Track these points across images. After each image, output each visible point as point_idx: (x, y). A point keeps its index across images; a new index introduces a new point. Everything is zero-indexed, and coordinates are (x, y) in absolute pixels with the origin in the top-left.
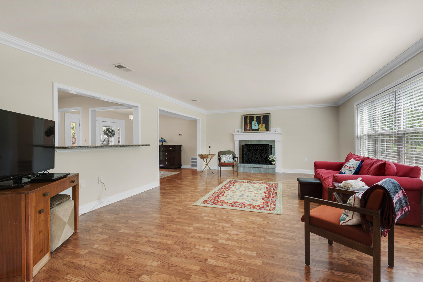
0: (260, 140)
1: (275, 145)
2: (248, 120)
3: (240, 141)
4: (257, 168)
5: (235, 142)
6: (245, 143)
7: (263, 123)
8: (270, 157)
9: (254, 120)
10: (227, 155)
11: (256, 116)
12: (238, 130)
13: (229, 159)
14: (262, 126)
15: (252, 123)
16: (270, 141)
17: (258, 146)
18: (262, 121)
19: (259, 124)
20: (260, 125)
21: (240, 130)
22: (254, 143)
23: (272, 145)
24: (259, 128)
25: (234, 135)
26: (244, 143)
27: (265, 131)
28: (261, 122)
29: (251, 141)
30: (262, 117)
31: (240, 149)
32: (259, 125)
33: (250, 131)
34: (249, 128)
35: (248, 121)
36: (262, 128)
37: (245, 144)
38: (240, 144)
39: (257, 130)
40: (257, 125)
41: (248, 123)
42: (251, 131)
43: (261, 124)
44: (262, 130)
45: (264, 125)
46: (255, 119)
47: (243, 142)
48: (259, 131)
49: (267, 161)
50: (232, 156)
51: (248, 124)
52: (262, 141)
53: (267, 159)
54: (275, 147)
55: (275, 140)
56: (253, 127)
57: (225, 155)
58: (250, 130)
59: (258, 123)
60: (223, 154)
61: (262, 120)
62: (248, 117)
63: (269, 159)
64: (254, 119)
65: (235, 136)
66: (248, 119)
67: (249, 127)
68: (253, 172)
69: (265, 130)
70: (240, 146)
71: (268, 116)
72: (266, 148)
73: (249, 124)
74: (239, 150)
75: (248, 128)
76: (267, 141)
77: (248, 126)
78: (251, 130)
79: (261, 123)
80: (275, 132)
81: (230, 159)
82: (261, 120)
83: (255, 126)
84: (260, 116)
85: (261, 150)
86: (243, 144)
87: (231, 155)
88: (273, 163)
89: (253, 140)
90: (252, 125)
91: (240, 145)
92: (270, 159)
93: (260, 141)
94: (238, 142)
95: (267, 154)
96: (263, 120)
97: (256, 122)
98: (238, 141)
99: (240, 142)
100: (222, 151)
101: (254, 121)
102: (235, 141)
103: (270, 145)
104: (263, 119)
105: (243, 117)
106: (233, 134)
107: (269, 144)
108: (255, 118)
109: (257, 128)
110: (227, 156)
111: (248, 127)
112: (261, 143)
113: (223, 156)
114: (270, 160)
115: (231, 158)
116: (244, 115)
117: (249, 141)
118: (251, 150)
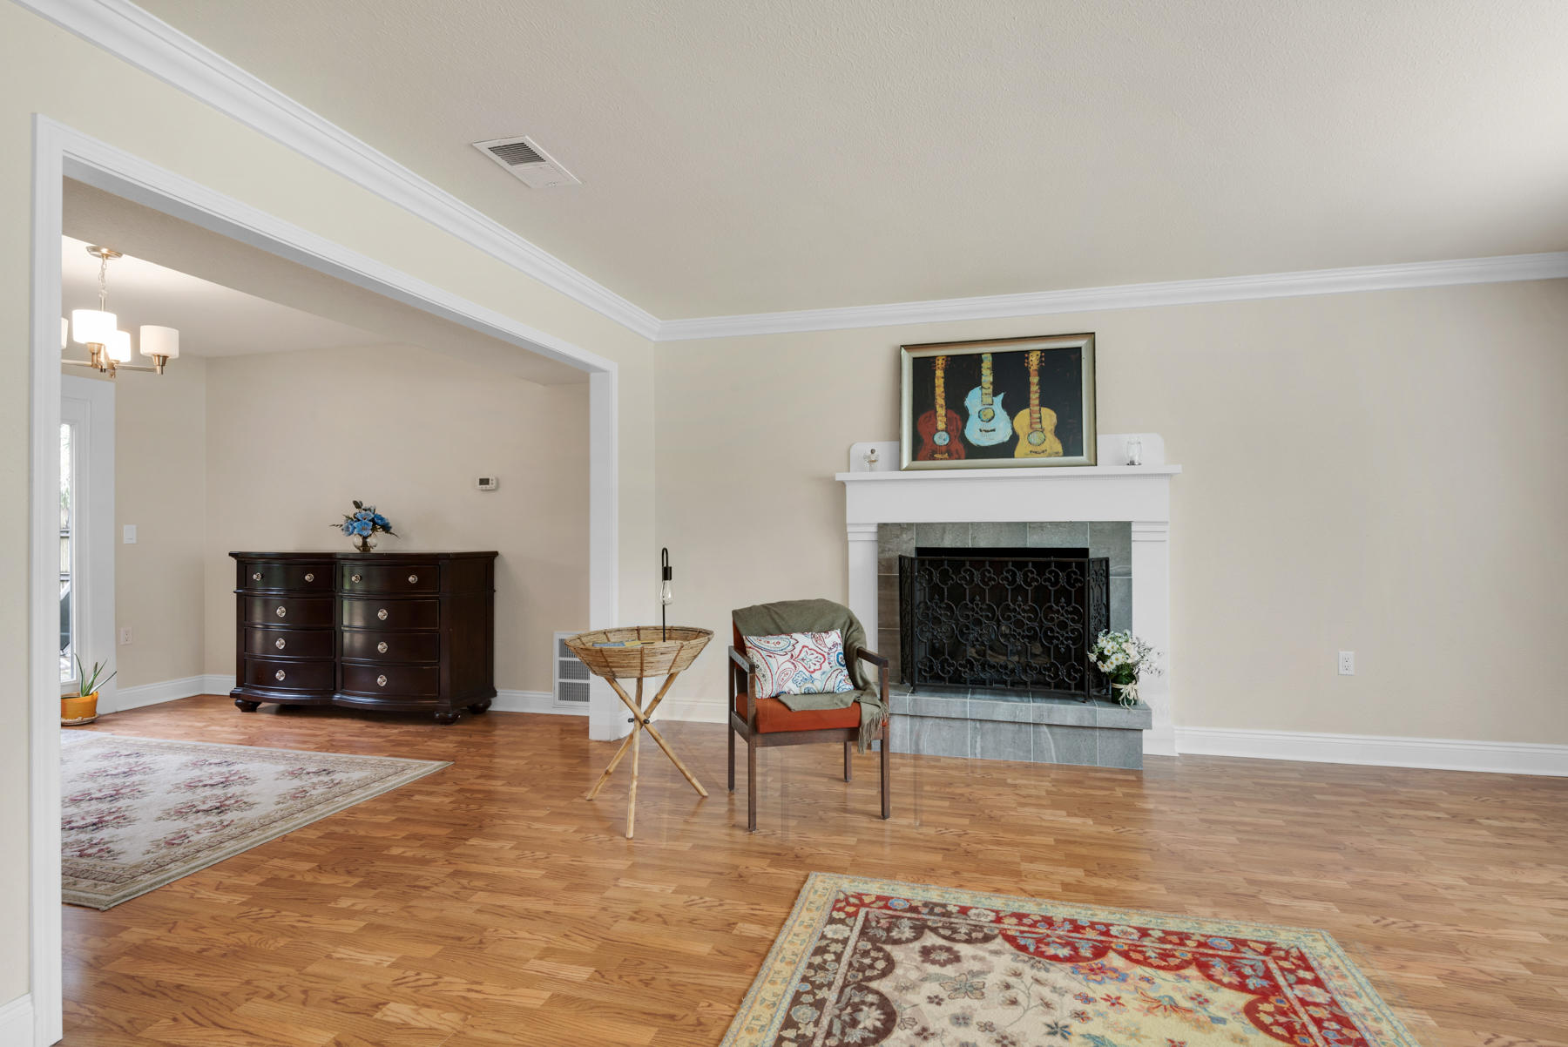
0: (1025, 524)
1: (1128, 559)
2: (939, 382)
3: (882, 527)
4: (1011, 727)
5: (850, 537)
6: (920, 545)
7: (1044, 403)
8: (1104, 643)
9: (977, 382)
10: (803, 639)
11: (993, 354)
12: (873, 451)
13: (817, 675)
14: (1038, 426)
15: (968, 403)
16: (1096, 528)
17: (1015, 564)
18: (1034, 388)
19: (1012, 408)
20: (1023, 416)
21: (883, 449)
22: (983, 544)
23: (1107, 561)
24: (1015, 438)
26: (913, 545)
27: (1057, 454)
28: (1028, 399)
29: (964, 527)
30: (1034, 361)
31: (883, 582)
32: (1012, 415)
33: (951, 457)
34: (945, 435)
35: (940, 390)
36: (1036, 438)
37: (920, 551)
38: (881, 551)
39: (1006, 450)
40: (1001, 415)
41: (940, 400)
42: (959, 458)
43: (1025, 412)
44: (1031, 448)
45: (1049, 417)
48: (1012, 456)
49: (1082, 678)
50: (840, 649)
51: (941, 411)
52: (1040, 526)
53: (1082, 658)
54: (1129, 574)
55: (1129, 524)
56: (975, 433)
57: (784, 641)
58: (950, 453)
59: (1005, 405)
60: (771, 627)
61: (1034, 379)
62: (940, 363)
63: (1093, 657)
64: (980, 374)
65: (849, 489)
66: (939, 373)
67: (946, 430)
68: (978, 750)
69: (1058, 447)
70: (883, 566)
71: (1079, 349)
72: (1077, 580)
73: (948, 406)
74: (879, 589)
75: (941, 439)
76: (1072, 525)
77: (941, 425)
78: (960, 447)
79: (1026, 405)
80: (1132, 463)
81: (826, 666)
82: (1028, 384)
83: (989, 426)
84: (1023, 355)
85: (1041, 596)
86: (908, 547)
87: (835, 637)
88: (1126, 689)
89: (972, 524)
90: (964, 415)
91: (887, 555)
92: (1103, 657)
93: (1023, 526)
94: (874, 537)
95: (1078, 626)
96: (1040, 383)
97: (995, 394)
98: (874, 529)
99: (886, 531)
100: (766, 607)
101: (977, 390)
102: (849, 529)
103: (1092, 555)
104: (1041, 372)
105: (906, 358)
106: (840, 477)
107: (1084, 552)
108: (987, 364)
109: (1002, 435)
110: (798, 647)
111: (937, 431)
112: (1029, 546)
113: (770, 643)
114: (1106, 668)
115: (833, 658)
116: (908, 347)
117: (943, 527)
118: (965, 595)
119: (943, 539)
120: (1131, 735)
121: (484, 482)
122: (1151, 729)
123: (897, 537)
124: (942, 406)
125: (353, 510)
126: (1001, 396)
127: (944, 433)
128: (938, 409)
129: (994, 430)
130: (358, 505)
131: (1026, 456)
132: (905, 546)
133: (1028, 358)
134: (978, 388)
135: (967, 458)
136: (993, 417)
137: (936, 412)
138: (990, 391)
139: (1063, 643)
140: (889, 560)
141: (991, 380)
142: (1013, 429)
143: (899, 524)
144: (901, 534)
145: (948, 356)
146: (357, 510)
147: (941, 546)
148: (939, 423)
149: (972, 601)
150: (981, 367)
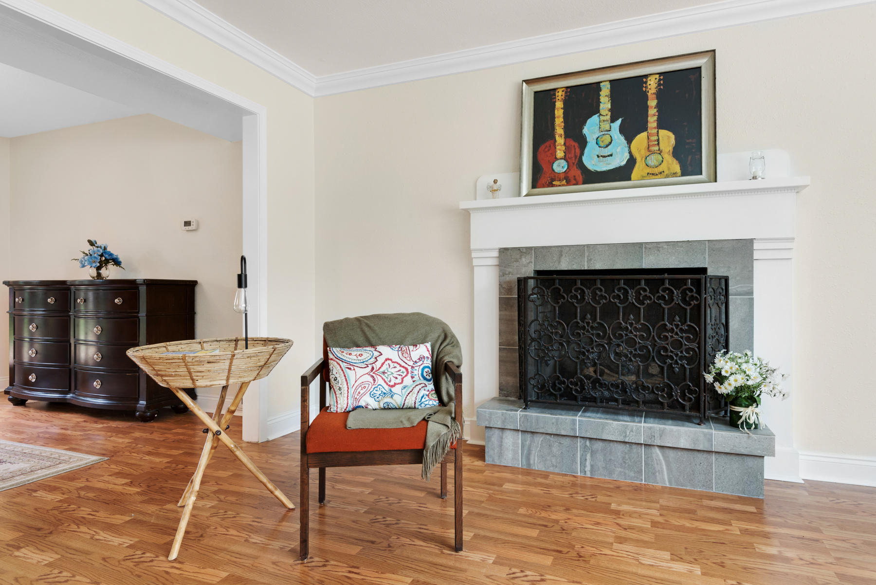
0: (640, 245)
1: (750, 278)
2: (559, 113)
3: (503, 251)
4: (621, 447)
5: (475, 262)
6: (538, 269)
7: (662, 124)
8: (722, 363)
10: (386, 351)
11: (612, 82)
12: (495, 182)
13: (397, 389)
14: (656, 148)
15: (585, 131)
16: (716, 247)
17: (626, 282)
18: (652, 112)
19: (629, 134)
20: (641, 139)
21: (506, 180)
22: (598, 266)
23: (726, 280)
24: (632, 161)
25: (466, 215)
26: (532, 267)
27: (674, 174)
29: (580, 250)
30: (652, 85)
31: (504, 303)
32: (629, 140)
33: (569, 183)
34: (564, 163)
35: (559, 121)
36: (653, 160)
37: (539, 273)
38: (502, 274)
39: (622, 174)
40: (619, 139)
41: (559, 130)
42: (577, 184)
43: (644, 135)
44: (649, 170)
45: (668, 139)
46: (605, 104)
47: (524, 260)
48: (629, 179)
49: (698, 399)
50: (428, 363)
51: (560, 140)
52: (657, 246)
53: (698, 379)
54: (751, 293)
55: (751, 241)
56: (592, 161)
57: (367, 353)
58: (568, 179)
59: (622, 130)
60: (360, 339)
61: (652, 103)
62: (560, 95)
63: (709, 378)
64: (599, 102)
65: (475, 219)
66: (559, 105)
67: (565, 158)
68: (588, 468)
69: (677, 168)
70: (504, 288)
71: (699, 69)
72: (692, 298)
73: (567, 135)
74: (500, 310)
75: (560, 167)
76: (690, 245)
77: (560, 154)
78: (578, 173)
79: (644, 128)
80: (754, 178)
81: (408, 381)
82: (646, 108)
83: (606, 152)
84: (641, 80)
85: (655, 313)
86: (527, 268)
87: (423, 351)
88: (747, 412)
89: (588, 246)
90: (582, 142)
91: (508, 278)
92: (720, 378)
93: (639, 247)
94: (495, 262)
95: (694, 345)
96: (658, 106)
97: (613, 120)
98: (496, 254)
100: (358, 319)
101: (595, 118)
102: (474, 255)
103: (710, 272)
104: (659, 95)
105: (528, 93)
106: (464, 205)
107: (704, 270)
108: (605, 91)
109: (619, 160)
110: (381, 360)
111: (556, 159)
113: (353, 355)
114: (724, 389)
115: (417, 372)
116: (528, 82)
117: (561, 250)
118: (576, 314)
119: (559, 262)
120: (750, 462)
121: (187, 224)
122: (774, 456)
123: (517, 261)
124: (561, 136)
125: (88, 248)
126: (619, 122)
127: (563, 161)
128: (557, 138)
129: (611, 155)
130: (91, 243)
131: (643, 178)
132: (523, 270)
133: (646, 83)
134: (596, 116)
135: (584, 183)
136: (610, 143)
137: (555, 141)
138: (608, 117)
139: (677, 363)
140: (509, 282)
141: (609, 107)
142: (630, 153)
143: (519, 249)
144: (521, 258)
145: (567, 88)
146: (91, 247)
147: (558, 269)
148: (558, 152)
149: (583, 318)
150: (599, 95)
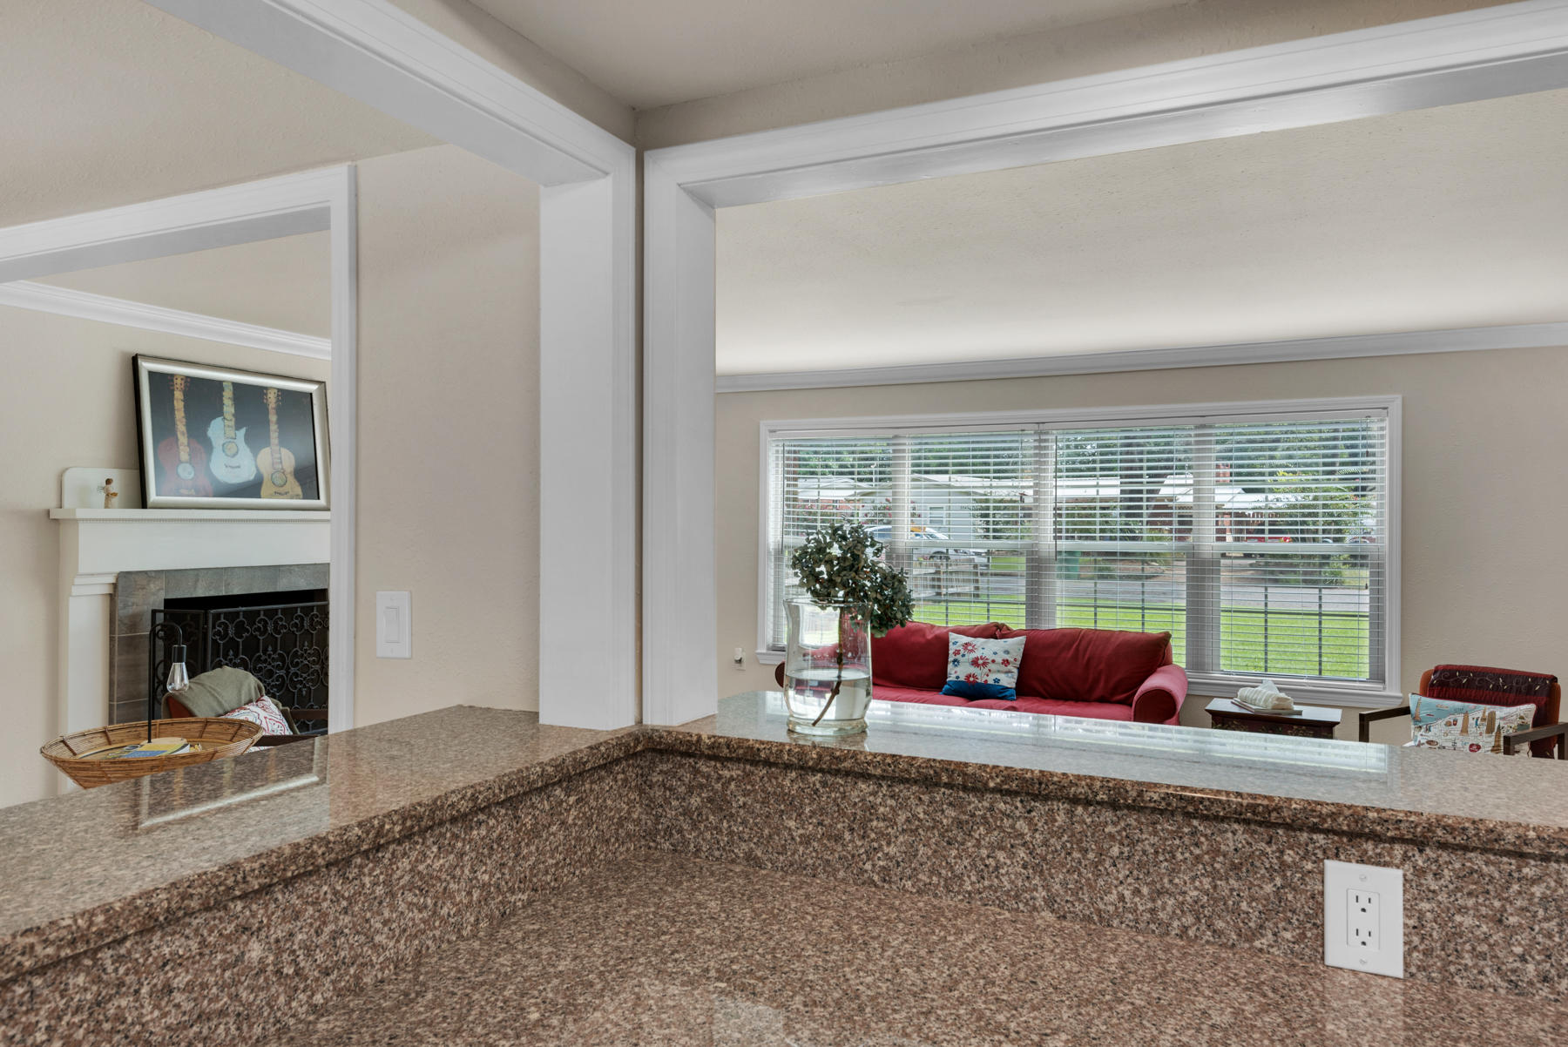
6: (171, 596)
7: (284, 442)
9: (218, 412)
14: (278, 467)
19: (254, 446)
20: (265, 453)
24: (260, 478)
26: (162, 596)
27: (297, 497)
32: (255, 455)
36: (278, 479)
37: (168, 603)
39: (251, 489)
40: (245, 450)
43: (267, 449)
44: (275, 489)
45: (288, 458)
46: (229, 408)
47: (153, 587)
48: (260, 497)
52: (289, 569)
56: (219, 469)
59: (247, 441)
66: (178, 395)
69: (298, 490)
79: (268, 444)
82: (269, 421)
84: (261, 391)
93: (277, 569)
97: (238, 428)
98: (110, 580)
99: (123, 585)
104: (279, 411)
108: (228, 394)
109: (249, 472)
111: (181, 462)
112: (280, 589)
119: (195, 588)
124: (183, 434)
126: (243, 431)
127: (188, 465)
129: (239, 467)
131: (271, 497)
132: (152, 599)
133: (266, 394)
134: (220, 418)
136: (237, 452)
137: (177, 439)
138: (232, 423)
139: (305, 686)
141: (233, 411)
142: (257, 467)
143: (146, 572)
144: (148, 584)
145: (187, 377)
147: (194, 596)
148: (182, 453)
150: (222, 396)
